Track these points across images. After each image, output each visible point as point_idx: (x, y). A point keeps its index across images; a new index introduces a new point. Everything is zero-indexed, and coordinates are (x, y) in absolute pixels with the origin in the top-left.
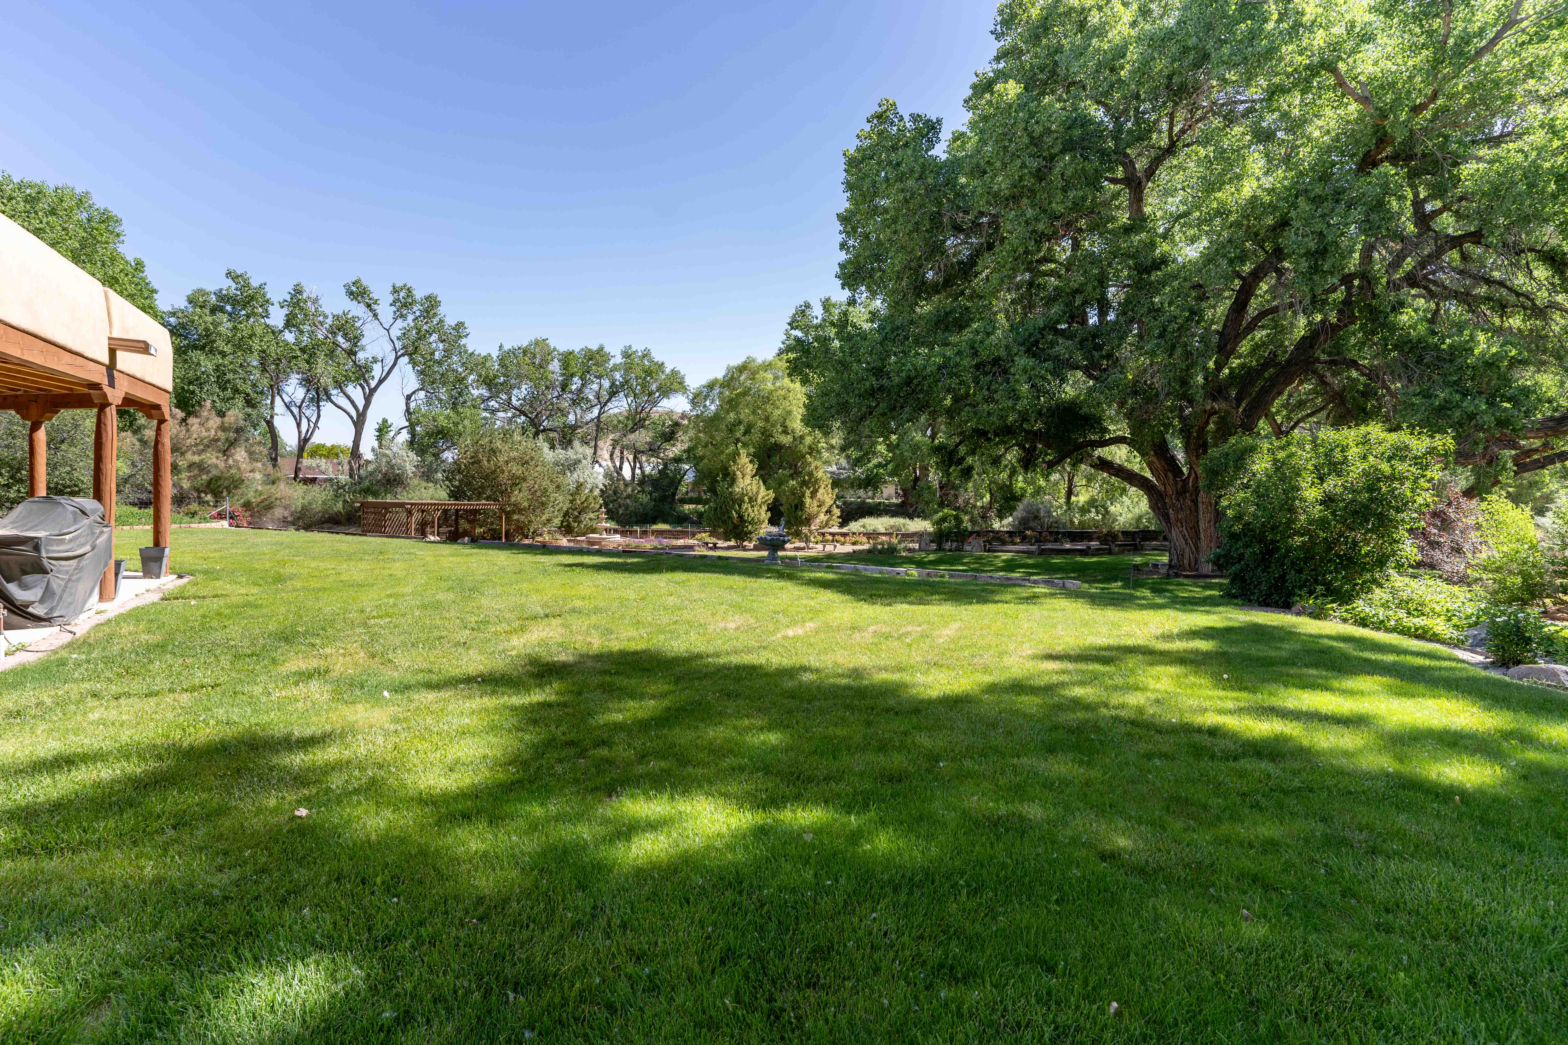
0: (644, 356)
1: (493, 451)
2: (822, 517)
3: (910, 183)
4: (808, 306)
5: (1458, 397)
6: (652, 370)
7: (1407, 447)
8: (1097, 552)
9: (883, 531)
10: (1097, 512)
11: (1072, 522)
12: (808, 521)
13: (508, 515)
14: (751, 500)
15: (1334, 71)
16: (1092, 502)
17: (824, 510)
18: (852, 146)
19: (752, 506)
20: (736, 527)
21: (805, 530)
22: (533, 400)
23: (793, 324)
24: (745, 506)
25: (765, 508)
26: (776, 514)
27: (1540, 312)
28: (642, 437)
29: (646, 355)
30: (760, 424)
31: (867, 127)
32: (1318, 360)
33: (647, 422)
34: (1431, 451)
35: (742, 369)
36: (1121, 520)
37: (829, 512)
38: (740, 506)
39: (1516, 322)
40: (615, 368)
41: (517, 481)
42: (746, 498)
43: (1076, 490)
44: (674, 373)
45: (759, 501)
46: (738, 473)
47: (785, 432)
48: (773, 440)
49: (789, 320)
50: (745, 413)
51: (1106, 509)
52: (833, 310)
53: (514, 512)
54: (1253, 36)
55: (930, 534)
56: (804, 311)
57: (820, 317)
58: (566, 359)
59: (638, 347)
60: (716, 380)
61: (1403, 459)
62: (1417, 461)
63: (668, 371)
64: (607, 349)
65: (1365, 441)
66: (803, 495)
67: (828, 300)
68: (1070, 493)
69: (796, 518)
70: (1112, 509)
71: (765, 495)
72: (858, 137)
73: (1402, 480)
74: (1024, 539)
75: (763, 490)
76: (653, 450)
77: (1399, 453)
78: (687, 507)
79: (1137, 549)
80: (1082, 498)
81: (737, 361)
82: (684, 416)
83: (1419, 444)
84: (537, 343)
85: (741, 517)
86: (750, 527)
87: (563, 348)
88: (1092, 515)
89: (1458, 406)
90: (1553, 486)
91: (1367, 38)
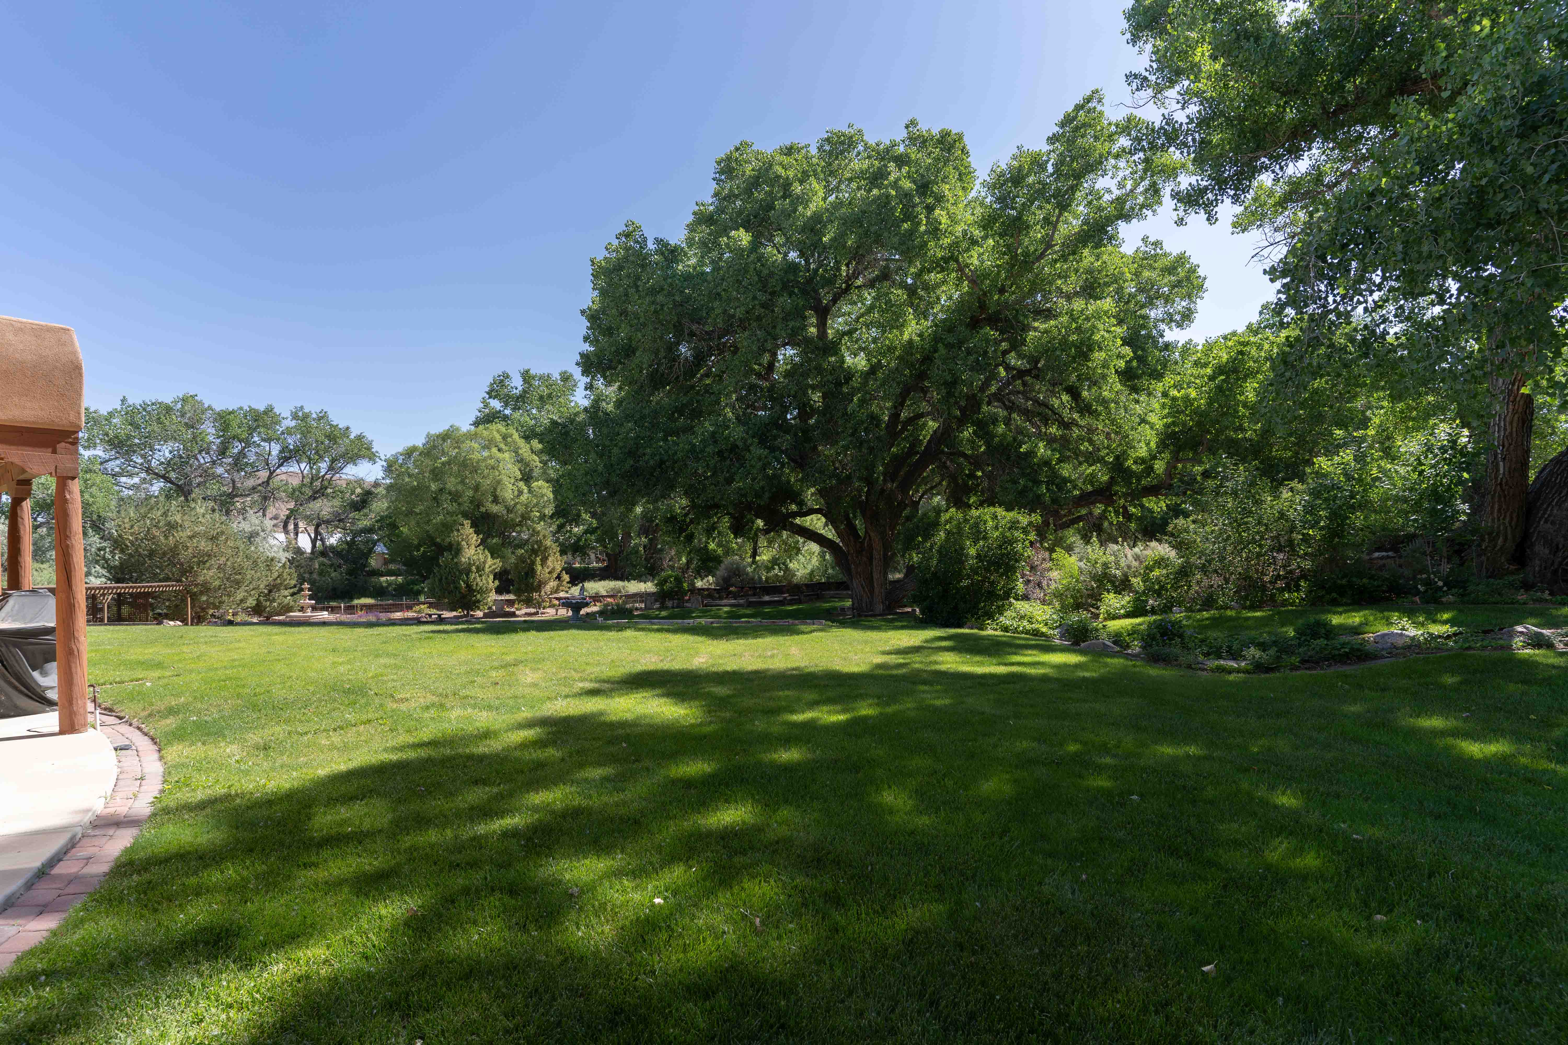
0: (320, 419)
1: (172, 526)
2: (553, 584)
3: (660, 298)
4: (507, 376)
5: (1031, 484)
6: (334, 435)
7: (1018, 522)
8: (791, 603)
9: (605, 594)
10: (780, 569)
11: (760, 578)
12: (538, 589)
13: (194, 597)
14: (479, 569)
15: (957, 261)
16: (774, 562)
17: (555, 575)
18: (601, 255)
19: (480, 576)
20: (464, 597)
21: (535, 595)
22: (178, 463)
23: (492, 393)
24: (472, 576)
25: (492, 577)
26: (504, 581)
27: (1066, 425)
28: (324, 507)
29: (322, 417)
30: (470, 493)
31: (615, 242)
32: (943, 452)
33: (329, 491)
34: (1030, 524)
35: (445, 436)
36: (799, 574)
37: (559, 577)
38: (467, 575)
39: (1053, 430)
40: (289, 431)
41: (203, 559)
42: (474, 568)
43: (759, 551)
44: (360, 437)
45: (487, 570)
46: (464, 543)
47: (496, 500)
48: (483, 509)
49: (487, 389)
50: (451, 483)
51: (786, 566)
52: (533, 382)
53: (202, 593)
54: (912, 233)
55: (654, 594)
56: (502, 381)
57: (520, 388)
58: (223, 420)
59: (313, 408)
60: (413, 449)
61: (1017, 529)
62: (1025, 531)
63: (352, 436)
64: (277, 411)
65: (995, 517)
66: (533, 563)
67: (527, 371)
68: (754, 554)
69: (527, 585)
70: (791, 565)
71: (492, 564)
72: (607, 249)
73: (1017, 541)
74: (729, 595)
75: (490, 561)
76: (337, 521)
77: (1014, 525)
78: (383, 579)
79: (819, 597)
80: (765, 557)
81: (438, 429)
82: (376, 484)
83: (1024, 520)
84: (184, 400)
85: (469, 586)
86: (479, 596)
87: (219, 406)
88: (776, 571)
89: (1031, 490)
90: (1073, 539)
91: (974, 242)
